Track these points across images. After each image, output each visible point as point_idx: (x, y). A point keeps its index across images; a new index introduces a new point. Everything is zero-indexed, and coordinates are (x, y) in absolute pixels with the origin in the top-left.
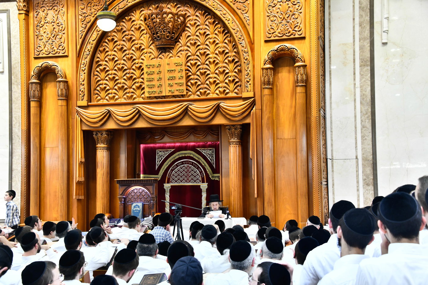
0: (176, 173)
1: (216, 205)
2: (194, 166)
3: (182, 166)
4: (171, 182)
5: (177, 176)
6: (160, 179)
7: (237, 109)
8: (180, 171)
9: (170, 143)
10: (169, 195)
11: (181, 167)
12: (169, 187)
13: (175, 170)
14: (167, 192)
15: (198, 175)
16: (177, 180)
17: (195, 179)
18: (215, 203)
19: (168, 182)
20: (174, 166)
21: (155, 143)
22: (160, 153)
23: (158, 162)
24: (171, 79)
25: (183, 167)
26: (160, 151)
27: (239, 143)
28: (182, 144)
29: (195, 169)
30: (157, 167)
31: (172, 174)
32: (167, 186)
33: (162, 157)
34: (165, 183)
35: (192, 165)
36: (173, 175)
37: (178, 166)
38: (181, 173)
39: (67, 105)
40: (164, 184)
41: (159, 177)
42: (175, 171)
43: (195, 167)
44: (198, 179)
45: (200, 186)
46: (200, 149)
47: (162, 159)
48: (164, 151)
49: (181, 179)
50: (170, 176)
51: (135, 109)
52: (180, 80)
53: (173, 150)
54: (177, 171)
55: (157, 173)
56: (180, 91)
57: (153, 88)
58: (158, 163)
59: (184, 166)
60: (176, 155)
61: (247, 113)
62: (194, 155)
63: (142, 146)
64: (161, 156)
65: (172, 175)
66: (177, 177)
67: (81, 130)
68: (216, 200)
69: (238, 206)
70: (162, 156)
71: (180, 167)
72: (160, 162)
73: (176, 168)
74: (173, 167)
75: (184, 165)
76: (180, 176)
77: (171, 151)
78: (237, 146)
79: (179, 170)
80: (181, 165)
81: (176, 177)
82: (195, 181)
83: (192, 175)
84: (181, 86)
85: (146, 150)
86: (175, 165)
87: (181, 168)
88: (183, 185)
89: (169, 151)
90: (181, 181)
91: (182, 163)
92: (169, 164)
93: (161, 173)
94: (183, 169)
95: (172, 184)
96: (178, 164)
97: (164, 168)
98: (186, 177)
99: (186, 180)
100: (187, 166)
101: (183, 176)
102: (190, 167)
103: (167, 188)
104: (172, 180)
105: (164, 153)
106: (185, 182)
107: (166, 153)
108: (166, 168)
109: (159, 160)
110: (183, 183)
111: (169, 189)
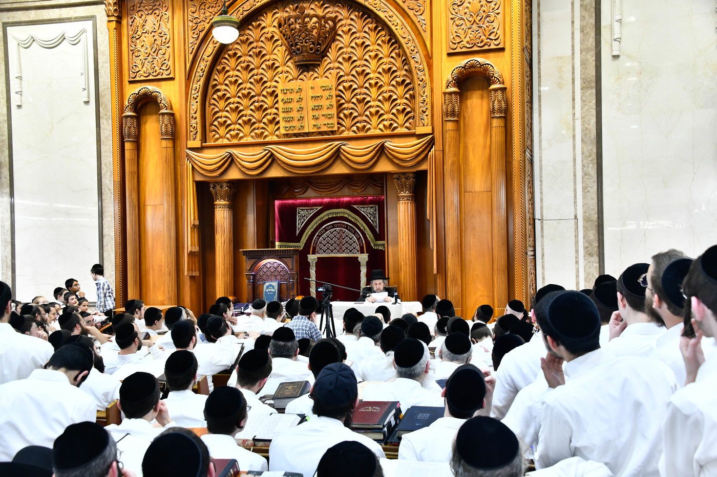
0: (324, 240)
1: (380, 284)
2: (349, 230)
3: (333, 230)
4: (317, 252)
5: (326, 244)
6: (302, 248)
7: (409, 150)
8: (330, 237)
9: (315, 199)
10: (315, 270)
12: (315, 259)
13: (322, 236)
14: (312, 267)
15: (354, 242)
16: (326, 250)
17: (351, 248)
18: (378, 281)
19: (314, 253)
21: (295, 198)
22: (302, 212)
23: (300, 225)
24: (317, 109)
26: (302, 210)
27: (412, 198)
28: (333, 199)
29: (351, 234)
30: (298, 232)
31: (319, 241)
32: (312, 258)
33: (305, 218)
34: (310, 254)
35: (347, 228)
36: (321, 243)
37: (326, 231)
38: (332, 239)
39: (174, 147)
40: (308, 255)
41: (301, 245)
42: (322, 238)
43: (351, 232)
44: (354, 248)
45: (357, 257)
46: (357, 206)
47: (304, 220)
48: (307, 210)
49: (332, 248)
50: (316, 244)
51: (267, 151)
52: (329, 110)
53: (319, 208)
54: (326, 238)
55: (298, 240)
56: (329, 126)
57: (291, 122)
58: (299, 227)
59: (335, 230)
60: (325, 215)
61: (423, 156)
62: (349, 215)
63: (277, 203)
67: (194, 181)
68: (379, 277)
69: (411, 285)
70: (304, 216)
71: (330, 232)
72: (302, 224)
73: (324, 233)
74: (320, 232)
75: (335, 229)
76: (330, 244)
77: (317, 209)
78: (409, 202)
79: (328, 235)
80: (331, 229)
81: (324, 246)
82: (351, 251)
83: (347, 242)
84: (330, 118)
85: (282, 208)
86: (323, 229)
87: (332, 233)
88: (334, 256)
89: (315, 210)
90: (332, 251)
91: (333, 226)
92: (314, 227)
93: (303, 240)
94: (333, 235)
95: (318, 255)
96: (328, 227)
97: (308, 234)
98: (338, 245)
99: (338, 250)
100: (339, 229)
101: (333, 244)
102: (344, 231)
103: (313, 261)
104: (318, 250)
105: (307, 212)
106: (337, 253)
107: (310, 212)
108: (310, 233)
109: (300, 222)
110: (334, 254)
111: (315, 261)
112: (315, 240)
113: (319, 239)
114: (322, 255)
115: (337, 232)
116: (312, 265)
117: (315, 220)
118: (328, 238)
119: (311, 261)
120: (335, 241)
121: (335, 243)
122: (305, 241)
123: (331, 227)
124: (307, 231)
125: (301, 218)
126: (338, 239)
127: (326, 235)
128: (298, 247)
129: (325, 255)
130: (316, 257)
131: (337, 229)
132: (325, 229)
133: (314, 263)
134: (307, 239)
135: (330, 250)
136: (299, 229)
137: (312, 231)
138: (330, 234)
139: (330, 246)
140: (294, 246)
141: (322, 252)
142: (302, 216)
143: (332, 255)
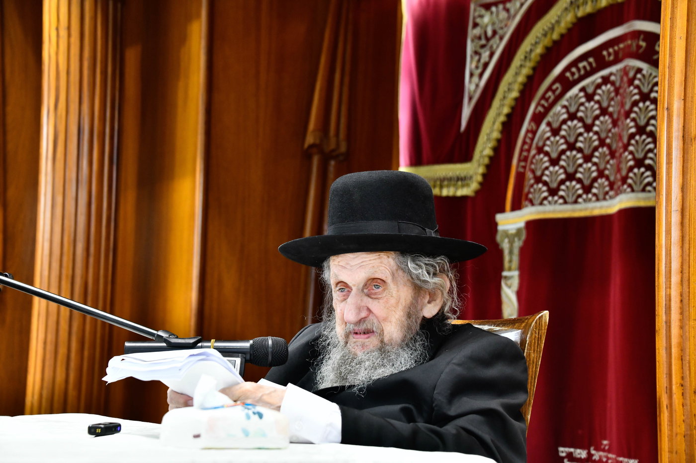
3: (597, 77)
4: (527, 199)
5: (563, 152)
6: (476, 187)
8: (581, 120)
10: (515, 283)
11: (590, 90)
12: (519, 231)
13: (549, 118)
14: (510, 269)
16: (562, 182)
19: (517, 203)
20: (549, 89)
22: (486, 19)
23: (475, 79)
25: (599, 86)
30: (466, 112)
31: (534, 145)
32: (510, 228)
33: (494, 42)
34: (502, 210)
36: (540, 150)
37: (567, 86)
38: (588, 128)
40: (499, 217)
41: (475, 171)
42: (549, 124)
47: (492, 55)
49: (587, 170)
50: (526, 159)
54: (564, 122)
55: (465, 148)
58: (473, 87)
59: (606, 80)
64: (488, 39)
65: (533, 152)
66: (559, 159)
70: (495, 33)
71: (583, 89)
72: (481, 76)
74: (543, 97)
75: (605, 72)
76: (580, 150)
79: (573, 109)
80: (588, 74)
81: (554, 162)
87: (590, 97)
88: (597, 212)
90: (587, 189)
91: (599, 59)
92: (521, 79)
93: (484, 148)
94: (598, 102)
95: (530, 213)
96: (574, 70)
97: (499, 114)
98: (612, 154)
99: (612, 178)
100: (625, 71)
101: (596, 149)
102: (631, 74)
103: (511, 243)
104: (532, 186)
105: (503, 15)
106: (607, 193)
107: (512, 11)
108: (506, 110)
109: (477, 67)
110: (598, 200)
111: (518, 244)
112: (524, 143)
113: (534, 133)
114: (544, 212)
115: (613, 83)
116: (510, 261)
117: (526, 46)
118: (569, 123)
119: (505, 245)
120: (603, 135)
121: (602, 143)
122: (488, 152)
123: (590, 64)
124: (496, 103)
125: (483, 46)
126: (615, 123)
127: (564, 107)
128: (463, 180)
129: (554, 211)
130: (521, 224)
131: (614, 69)
132: (561, 78)
133: (516, 251)
134: (499, 141)
135: (579, 181)
136: (470, 99)
137: (516, 99)
138: (583, 100)
139: (580, 161)
140: (450, 179)
141: (545, 194)
142: (486, 33)
143: (586, 209)
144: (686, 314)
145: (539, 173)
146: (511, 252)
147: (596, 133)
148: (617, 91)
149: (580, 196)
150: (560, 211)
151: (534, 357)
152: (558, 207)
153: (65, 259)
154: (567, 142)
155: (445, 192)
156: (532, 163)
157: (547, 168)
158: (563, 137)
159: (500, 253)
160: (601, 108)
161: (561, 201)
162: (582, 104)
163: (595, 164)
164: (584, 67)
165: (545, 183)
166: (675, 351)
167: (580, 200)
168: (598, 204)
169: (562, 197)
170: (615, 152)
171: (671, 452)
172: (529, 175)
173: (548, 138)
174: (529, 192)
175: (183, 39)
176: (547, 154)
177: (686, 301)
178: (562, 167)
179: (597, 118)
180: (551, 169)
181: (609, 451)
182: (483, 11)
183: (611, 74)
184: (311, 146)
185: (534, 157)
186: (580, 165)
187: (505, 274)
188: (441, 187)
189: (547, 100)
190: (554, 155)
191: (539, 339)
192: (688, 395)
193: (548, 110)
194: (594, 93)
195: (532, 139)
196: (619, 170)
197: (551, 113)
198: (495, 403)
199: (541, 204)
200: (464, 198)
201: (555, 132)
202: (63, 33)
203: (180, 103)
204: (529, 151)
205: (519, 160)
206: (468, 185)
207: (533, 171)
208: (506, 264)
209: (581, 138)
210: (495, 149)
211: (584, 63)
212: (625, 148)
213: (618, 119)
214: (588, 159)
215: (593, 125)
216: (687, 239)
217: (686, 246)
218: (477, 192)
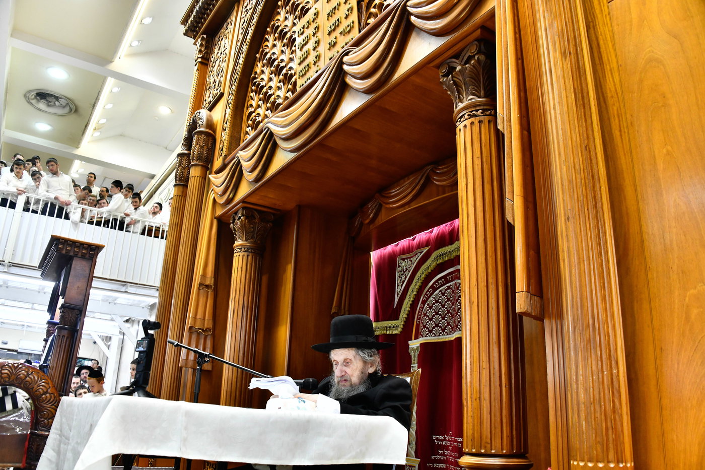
3: (445, 287)
4: (420, 334)
5: (434, 316)
6: (400, 329)
8: (440, 303)
9: (420, 234)
11: (443, 291)
12: (417, 347)
13: (428, 302)
14: (414, 364)
16: (434, 328)
19: (416, 338)
20: (428, 291)
22: (403, 264)
23: (400, 287)
25: (446, 290)
26: (404, 259)
30: (396, 300)
31: (423, 313)
32: (414, 344)
33: (407, 272)
34: (411, 339)
36: (425, 315)
37: (435, 289)
38: (443, 306)
40: (409, 342)
41: (400, 324)
42: (428, 305)
47: (406, 278)
48: (410, 258)
49: (443, 323)
50: (420, 319)
52: (348, 19)
53: (426, 250)
54: (434, 304)
55: (396, 315)
58: (399, 290)
59: (449, 288)
60: (430, 264)
63: (374, 256)
64: (404, 272)
65: (422, 316)
66: (432, 318)
67: (214, 217)
70: (407, 269)
71: (440, 291)
72: (402, 286)
73: (431, 294)
74: (426, 294)
75: (448, 285)
76: (440, 315)
77: (421, 253)
79: (437, 299)
80: (442, 285)
81: (431, 320)
85: (380, 262)
86: (429, 289)
87: (443, 294)
88: (447, 340)
89: (419, 254)
90: (443, 330)
91: (446, 280)
92: (417, 287)
93: (403, 314)
94: (446, 296)
95: (422, 340)
96: (437, 283)
97: (409, 301)
98: (452, 316)
99: (452, 326)
100: (455, 284)
101: (446, 314)
102: (458, 285)
103: (414, 353)
104: (422, 329)
105: (410, 262)
106: (451, 332)
107: (413, 262)
108: (412, 299)
109: (400, 283)
110: (447, 335)
111: (417, 353)
112: (419, 312)
113: (423, 308)
114: (427, 340)
115: (451, 289)
116: (414, 360)
117: (418, 274)
118: (436, 304)
119: (412, 354)
120: (449, 309)
121: (448, 312)
122: (405, 316)
123: (443, 281)
124: (408, 297)
125: (402, 274)
126: (453, 304)
127: (434, 298)
128: (396, 327)
129: (431, 339)
130: (419, 345)
131: (451, 283)
132: (432, 287)
133: (416, 356)
134: (409, 311)
135: (440, 327)
136: (398, 295)
137: (415, 295)
138: (441, 295)
139: (441, 319)
140: (390, 327)
141: (428, 332)
142: (403, 270)
143: (443, 338)
144: (472, 369)
145: (425, 324)
146: (414, 357)
147: (446, 308)
148: (453, 292)
149: (441, 333)
150: (433, 339)
151: (415, 388)
152: (432, 338)
153: (235, 357)
154: (435, 312)
155: (388, 332)
156: (422, 320)
157: (428, 322)
158: (434, 310)
159: (411, 356)
160: (447, 298)
161: (433, 335)
162: (440, 297)
163: (446, 320)
164: (441, 283)
165: (427, 328)
166: (468, 384)
167: (441, 335)
168: (448, 336)
169: (434, 334)
170: (453, 315)
171: (467, 423)
172: (421, 325)
173: (428, 310)
174: (421, 332)
175: (285, 271)
176: (428, 316)
177: (472, 364)
178: (434, 321)
179: (446, 302)
180: (429, 322)
181: (452, 436)
182: (402, 261)
183: (451, 285)
184: (333, 313)
185: (423, 317)
186: (441, 321)
187: (412, 365)
188: (387, 330)
189: (427, 295)
190: (430, 317)
191: (418, 380)
192: (473, 401)
193: (428, 299)
194: (445, 293)
195: (422, 311)
196: (455, 322)
197: (429, 300)
198: (398, 404)
199: (426, 336)
200: (396, 334)
201: (431, 308)
202: (240, 269)
203: (282, 296)
204: (421, 315)
205: (417, 319)
206: (397, 329)
207: (422, 323)
208: (413, 362)
209: (440, 310)
210: (408, 315)
211: (441, 281)
212: (457, 314)
213: (454, 303)
214: (443, 318)
215: (445, 305)
216: (472, 341)
217: (472, 343)
218: (401, 332)
